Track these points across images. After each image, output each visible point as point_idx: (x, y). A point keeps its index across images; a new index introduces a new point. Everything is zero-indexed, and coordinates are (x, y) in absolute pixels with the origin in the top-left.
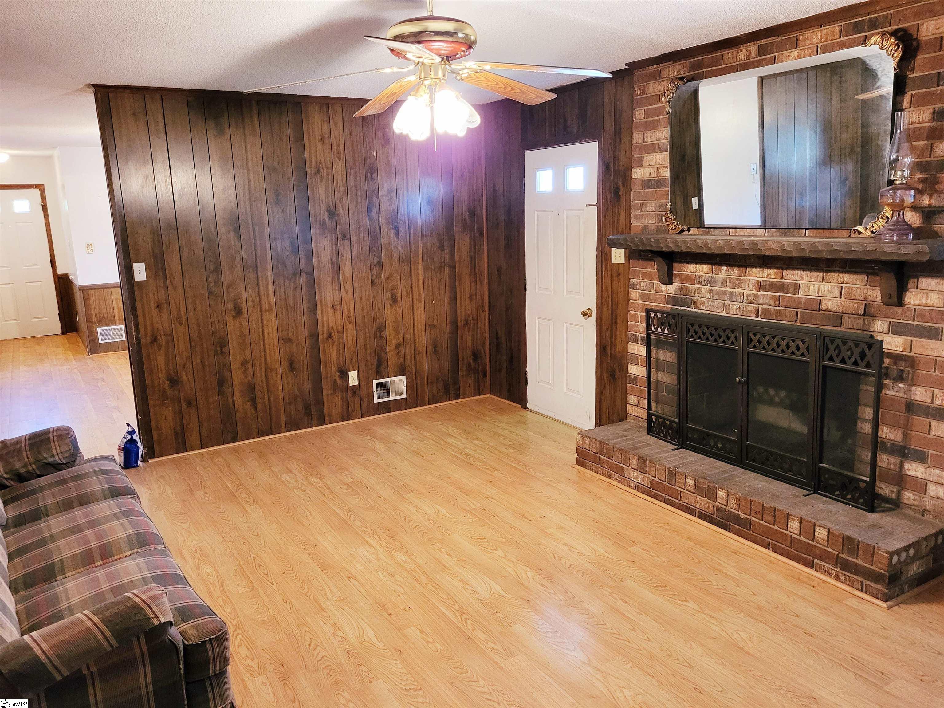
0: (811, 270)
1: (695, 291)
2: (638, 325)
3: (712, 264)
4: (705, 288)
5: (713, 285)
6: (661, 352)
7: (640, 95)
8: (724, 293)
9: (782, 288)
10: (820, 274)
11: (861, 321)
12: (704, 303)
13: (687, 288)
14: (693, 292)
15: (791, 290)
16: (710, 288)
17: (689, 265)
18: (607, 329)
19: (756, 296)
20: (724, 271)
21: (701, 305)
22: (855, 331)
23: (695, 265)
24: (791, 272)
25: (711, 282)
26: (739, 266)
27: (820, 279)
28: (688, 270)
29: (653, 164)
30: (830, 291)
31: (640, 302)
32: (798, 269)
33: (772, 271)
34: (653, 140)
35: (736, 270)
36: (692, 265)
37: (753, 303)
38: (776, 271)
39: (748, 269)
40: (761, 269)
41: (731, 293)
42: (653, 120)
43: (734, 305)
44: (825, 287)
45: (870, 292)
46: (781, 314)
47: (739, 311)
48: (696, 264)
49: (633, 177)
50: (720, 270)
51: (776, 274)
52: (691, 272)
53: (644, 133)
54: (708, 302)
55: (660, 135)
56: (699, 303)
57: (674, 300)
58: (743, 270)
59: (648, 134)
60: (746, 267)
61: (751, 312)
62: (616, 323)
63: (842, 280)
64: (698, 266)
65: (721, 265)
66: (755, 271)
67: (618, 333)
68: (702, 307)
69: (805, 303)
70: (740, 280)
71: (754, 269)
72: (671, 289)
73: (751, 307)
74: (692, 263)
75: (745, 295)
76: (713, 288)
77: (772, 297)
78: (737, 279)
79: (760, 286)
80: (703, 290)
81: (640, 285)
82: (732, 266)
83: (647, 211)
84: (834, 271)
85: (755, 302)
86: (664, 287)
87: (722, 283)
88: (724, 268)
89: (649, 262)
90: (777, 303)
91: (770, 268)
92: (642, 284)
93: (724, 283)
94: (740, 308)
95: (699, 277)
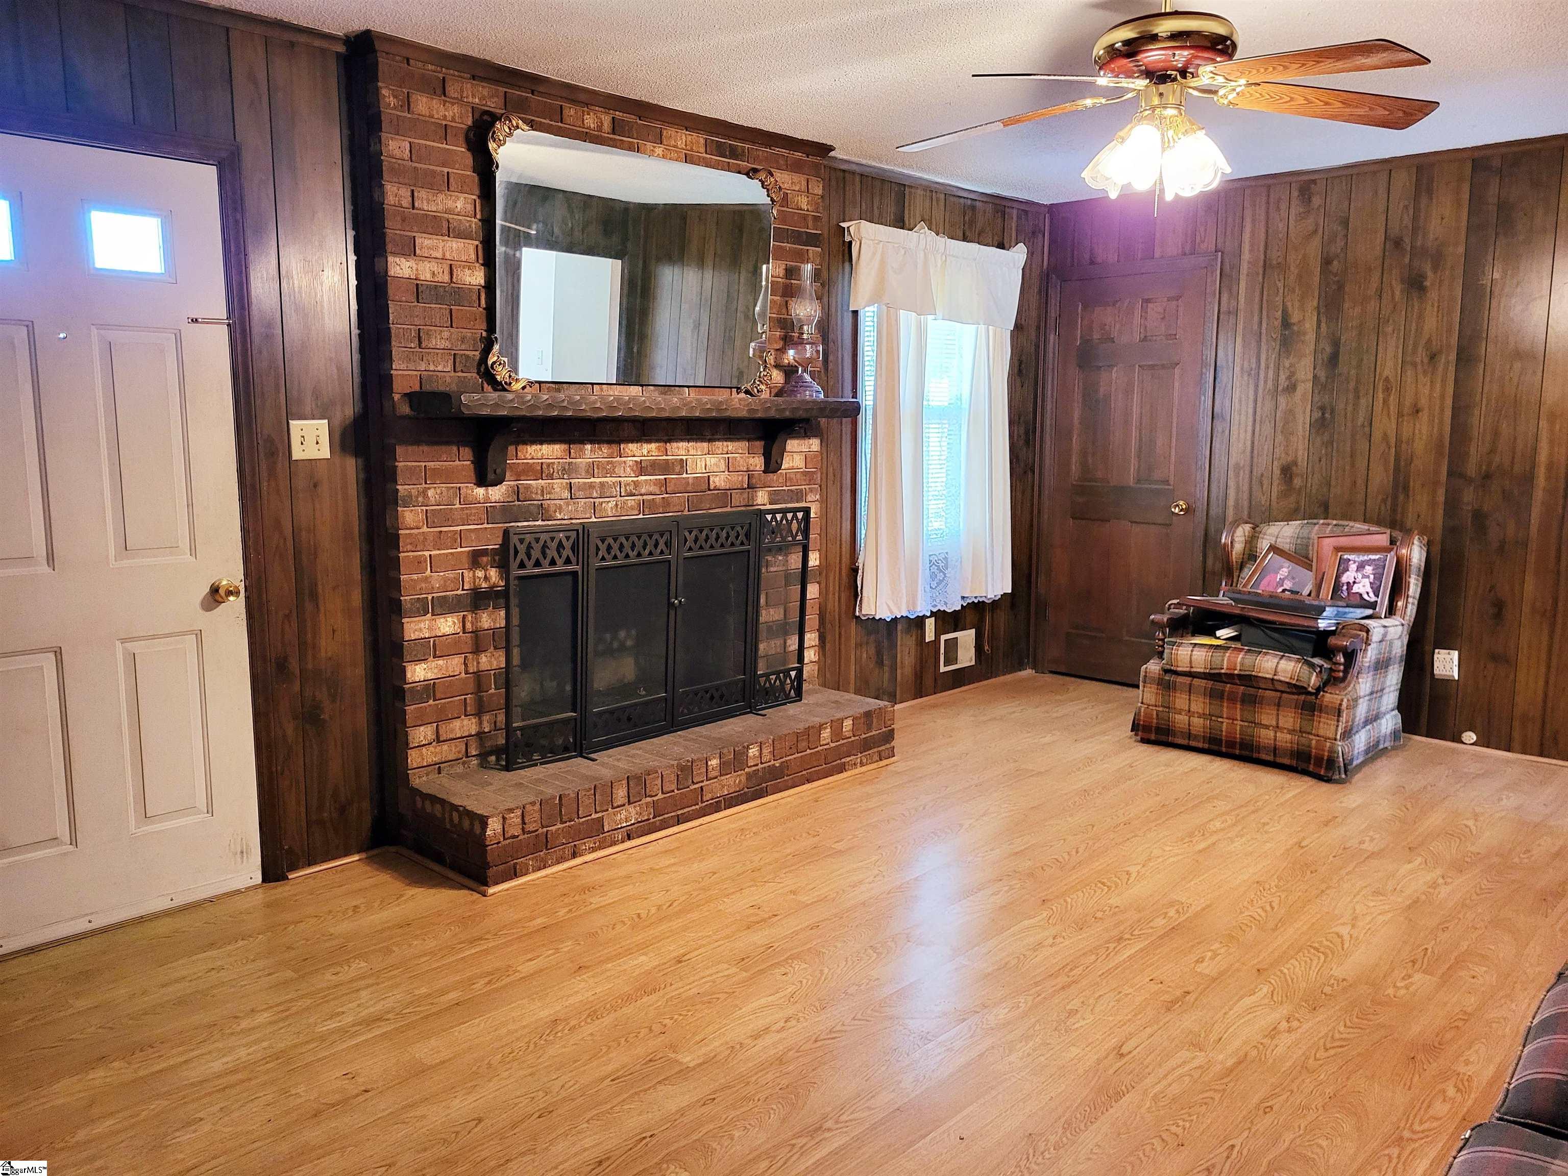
0: (696, 440)
1: (543, 491)
2: (427, 578)
3: (569, 442)
4: (558, 485)
5: (574, 475)
6: (485, 615)
7: (395, 108)
8: (591, 486)
9: (665, 467)
10: (705, 445)
11: (745, 496)
12: (560, 508)
13: (528, 487)
14: (539, 492)
15: (677, 469)
16: (568, 481)
17: (528, 447)
18: (287, 617)
19: (636, 484)
20: (588, 453)
21: (555, 511)
22: (739, 509)
23: (539, 447)
24: (675, 445)
25: (568, 471)
26: (609, 442)
27: (706, 451)
28: (528, 456)
29: (439, 255)
30: (716, 464)
31: (425, 529)
32: (682, 440)
33: (653, 446)
34: (434, 209)
35: (605, 449)
36: (534, 447)
37: (634, 495)
38: (657, 444)
39: (622, 446)
40: (639, 444)
41: (602, 484)
42: (434, 172)
43: (608, 502)
44: (711, 460)
45: (751, 461)
46: (669, 504)
47: (616, 510)
48: (541, 444)
49: (391, 272)
50: (581, 450)
51: (658, 449)
52: (533, 459)
53: (413, 191)
54: (568, 505)
55: (450, 204)
56: (552, 509)
57: (506, 512)
58: (615, 447)
59: (421, 194)
60: (619, 442)
61: (632, 508)
62: (314, 596)
63: (725, 450)
64: (545, 447)
65: (583, 442)
66: (632, 447)
67: (322, 616)
68: (558, 514)
69: (693, 484)
70: (611, 463)
71: (630, 445)
72: (496, 493)
73: (631, 501)
74: (533, 442)
75: (623, 485)
76: (573, 481)
77: (657, 482)
78: (608, 463)
79: (641, 469)
80: (555, 486)
81: (425, 496)
82: (599, 442)
83: (430, 345)
84: (719, 440)
85: (637, 493)
86: (480, 491)
87: (587, 472)
88: (588, 447)
89: (444, 448)
90: (663, 489)
91: (649, 441)
92: (430, 493)
93: (591, 470)
94: (617, 505)
95: (548, 465)
